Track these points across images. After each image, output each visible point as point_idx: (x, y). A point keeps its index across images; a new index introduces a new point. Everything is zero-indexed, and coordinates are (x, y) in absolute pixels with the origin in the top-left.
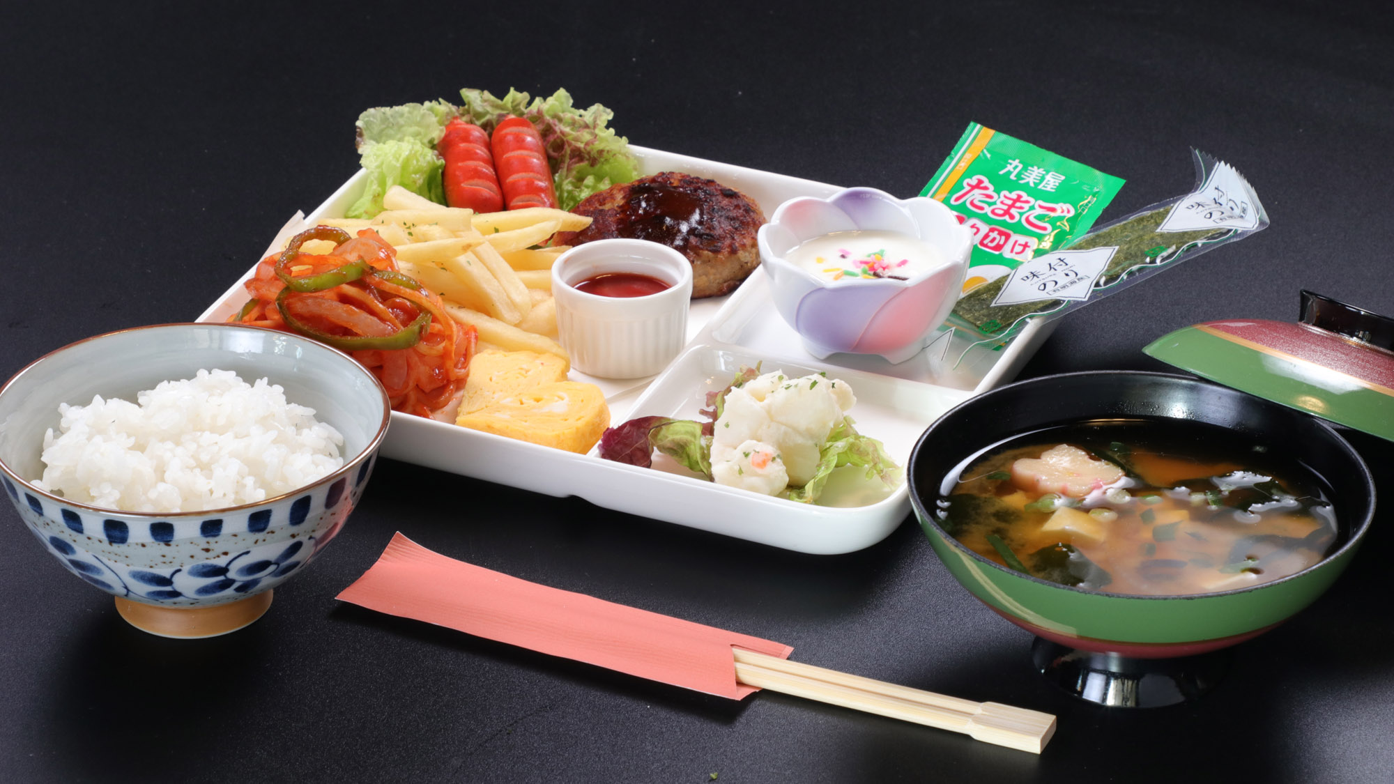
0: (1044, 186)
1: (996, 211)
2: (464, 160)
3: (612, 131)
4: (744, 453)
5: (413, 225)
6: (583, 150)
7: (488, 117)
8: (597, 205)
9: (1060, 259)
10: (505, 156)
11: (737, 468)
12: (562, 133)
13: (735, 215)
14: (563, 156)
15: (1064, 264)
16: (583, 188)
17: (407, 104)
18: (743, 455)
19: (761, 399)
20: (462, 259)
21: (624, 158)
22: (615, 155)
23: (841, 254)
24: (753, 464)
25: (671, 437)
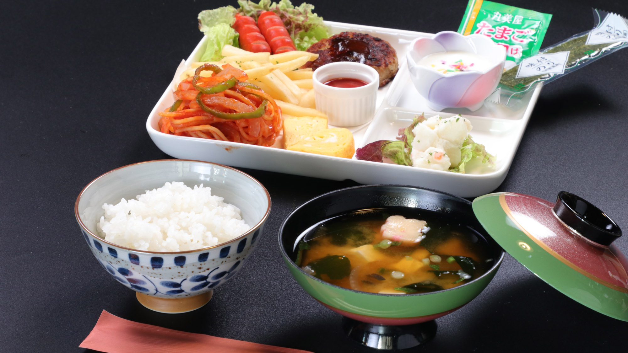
0: (515, 22)
1: (498, 36)
2: (249, 32)
3: (316, 14)
4: (430, 153)
5: (241, 62)
6: (302, 25)
7: (252, 12)
8: (317, 49)
9: (542, 58)
10: (268, 30)
11: (427, 160)
12: (290, 17)
13: (383, 49)
14: (292, 28)
15: (545, 60)
16: (304, 42)
17: (220, 8)
18: (430, 155)
19: (433, 128)
20: (269, 76)
21: (322, 27)
22: (317, 26)
23: (442, 62)
24: (435, 158)
25: (390, 150)
